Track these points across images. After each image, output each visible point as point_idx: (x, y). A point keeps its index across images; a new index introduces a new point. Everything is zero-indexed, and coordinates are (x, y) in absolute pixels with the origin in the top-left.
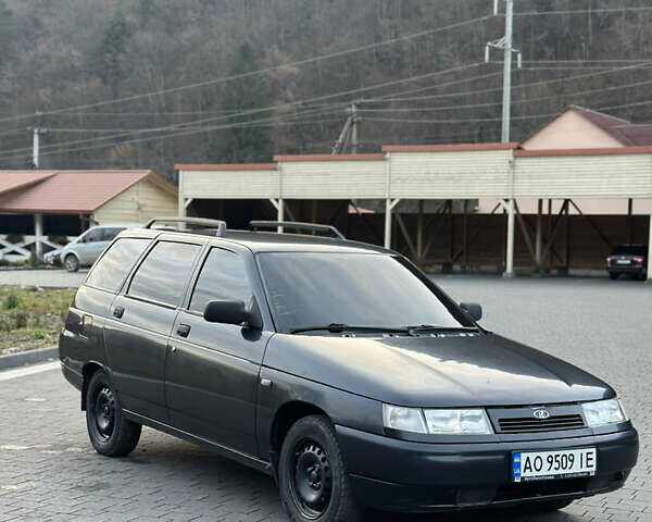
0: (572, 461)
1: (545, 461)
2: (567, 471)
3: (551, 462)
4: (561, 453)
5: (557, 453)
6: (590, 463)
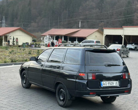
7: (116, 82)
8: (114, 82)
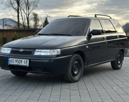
0: (22, 62)
1: (15, 61)
2: (20, 64)
3: (16, 61)
4: (19, 59)
5: (18, 59)
6: (27, 63)
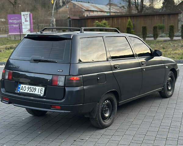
7: (40, 88)
8: (37, 88)
